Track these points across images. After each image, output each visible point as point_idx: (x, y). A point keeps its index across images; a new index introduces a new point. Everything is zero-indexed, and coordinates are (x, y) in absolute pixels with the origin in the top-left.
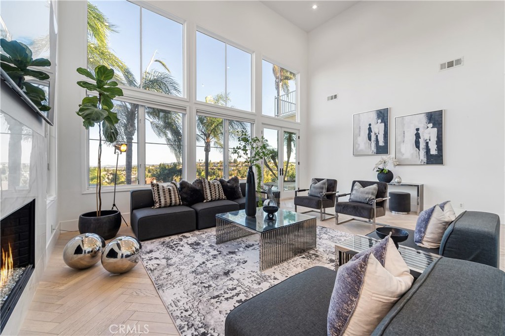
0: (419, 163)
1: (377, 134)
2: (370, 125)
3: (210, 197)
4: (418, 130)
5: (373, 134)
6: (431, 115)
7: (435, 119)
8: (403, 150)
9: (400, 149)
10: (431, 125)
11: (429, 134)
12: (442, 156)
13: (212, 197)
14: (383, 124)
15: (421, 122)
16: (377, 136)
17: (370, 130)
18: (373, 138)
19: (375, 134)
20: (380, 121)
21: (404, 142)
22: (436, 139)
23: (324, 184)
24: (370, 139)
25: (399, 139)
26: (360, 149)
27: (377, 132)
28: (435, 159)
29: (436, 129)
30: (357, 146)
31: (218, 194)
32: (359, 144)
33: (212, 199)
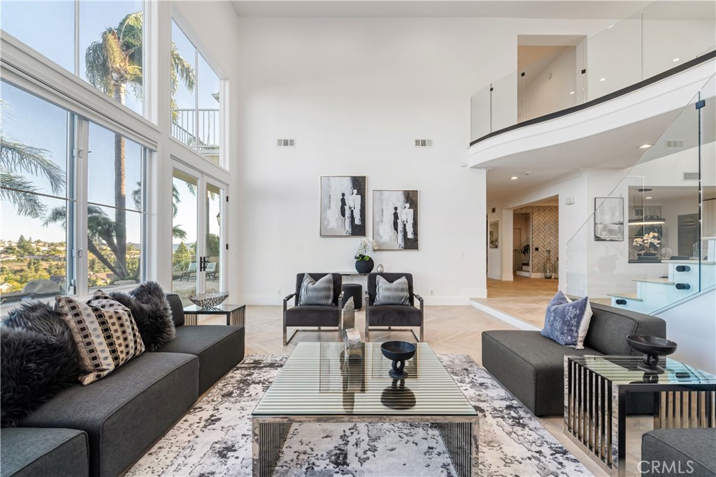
0: (397, 248)
1: (353, 209)
2: (343, 195)
3: (110, 360)
4: (396, 209)
5: (347, 208)
6: (408, 194)
7: (411, 198)
8: (381, 232)
9: (378, 231)
10: (408, 205)
11: (407, 215)
12: (417, 240)
13: (116, 358)
14: (359, 196)
15: (399, 201)
16: (352, 211)
17: (343, 201)
18: (348, 213)
19: (350, 208)
20: (355, 191)
21: (382, 222)
22: (412, 222)
23: (328, 281)
24: (343, 214)
25: (377, 218)
26: (330, 227)
27: (352, 206)
28: (411, 244)
29: (412, 210)
30: (326, 222)
31: (132, 344)
32: (329, 221)
33: (117, 366)
